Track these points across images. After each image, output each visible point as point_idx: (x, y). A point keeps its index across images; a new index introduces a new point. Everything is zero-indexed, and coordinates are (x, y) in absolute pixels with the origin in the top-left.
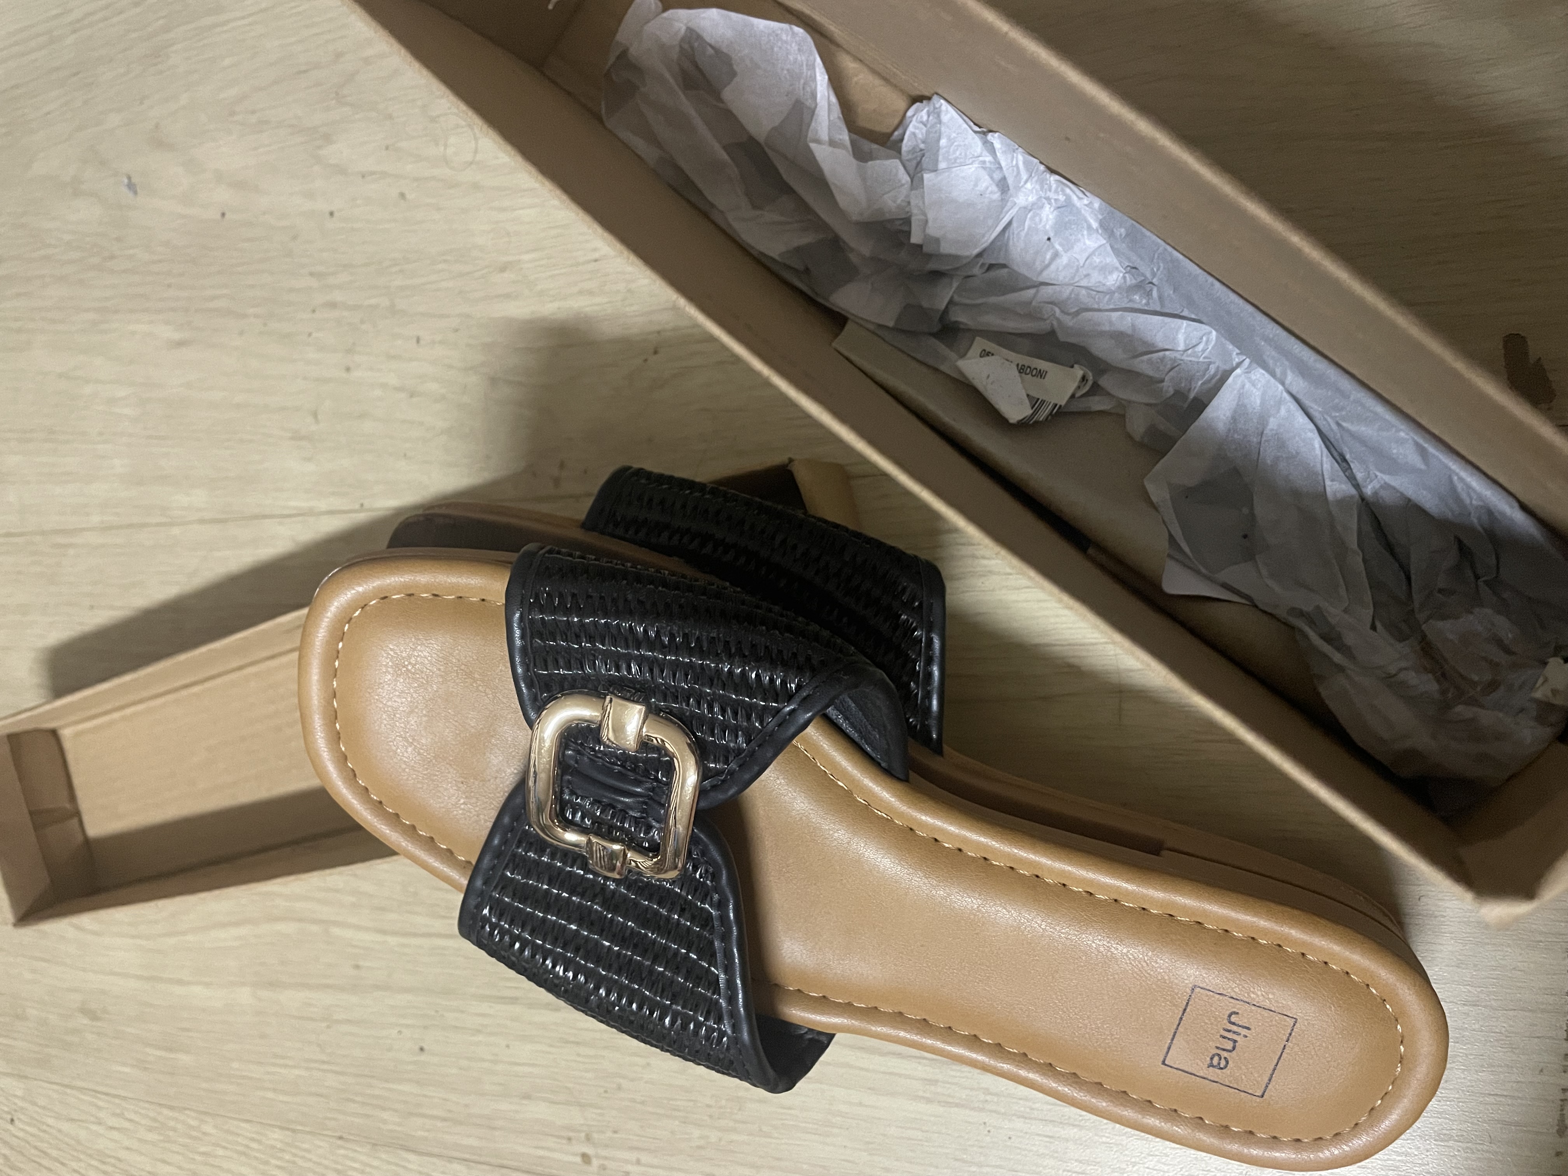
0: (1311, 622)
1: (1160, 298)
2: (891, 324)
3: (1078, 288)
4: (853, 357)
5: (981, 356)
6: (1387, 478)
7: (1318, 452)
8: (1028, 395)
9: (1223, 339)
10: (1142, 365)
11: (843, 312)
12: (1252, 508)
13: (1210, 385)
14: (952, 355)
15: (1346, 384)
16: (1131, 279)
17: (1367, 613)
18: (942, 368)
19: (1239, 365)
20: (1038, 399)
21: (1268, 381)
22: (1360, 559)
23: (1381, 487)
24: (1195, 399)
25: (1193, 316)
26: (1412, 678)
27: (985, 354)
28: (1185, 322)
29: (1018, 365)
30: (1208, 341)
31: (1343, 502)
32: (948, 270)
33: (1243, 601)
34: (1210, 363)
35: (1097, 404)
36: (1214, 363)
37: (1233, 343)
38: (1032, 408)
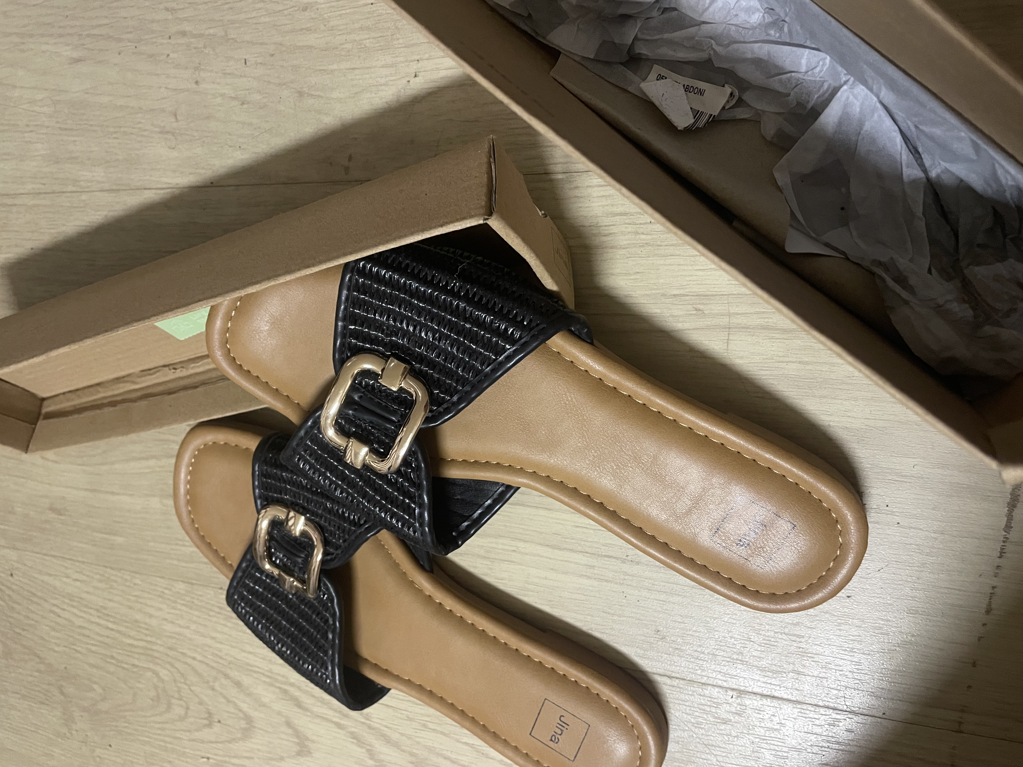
0: (887, 270)
1: (790, 31)
2: (592, 57)
3: (730, 26)
4: (565, 83)
5: (657, 80)
6: (948, 165)
7: (899, 147)
8: (691, 108)
9: (835, 64)
10: (774, 84)
11: (557, 48)
12: (848, 189)
13: (824, 98)
14: (636, 79)
15: (924, 97)
16: (768, 17)
17: (926, 262)
18: (629, 89)
19: (846, 82)
20: (699, 111)
21: (866, 95)
22: (923, 224)
23: (942, 172)
24: (812, 108)
25: (813, 46)
26: (955, 307)
27: (660, 77)
28: (807, 51)
29: (684, 86)
30: (824, 65)
31: (914, 182)
32: (635, 14)
33: (838, 255)
34: (824, 82)
35: (742, 113)
36: (827, 81)
37: (842, 66)
38: (694, 118)
